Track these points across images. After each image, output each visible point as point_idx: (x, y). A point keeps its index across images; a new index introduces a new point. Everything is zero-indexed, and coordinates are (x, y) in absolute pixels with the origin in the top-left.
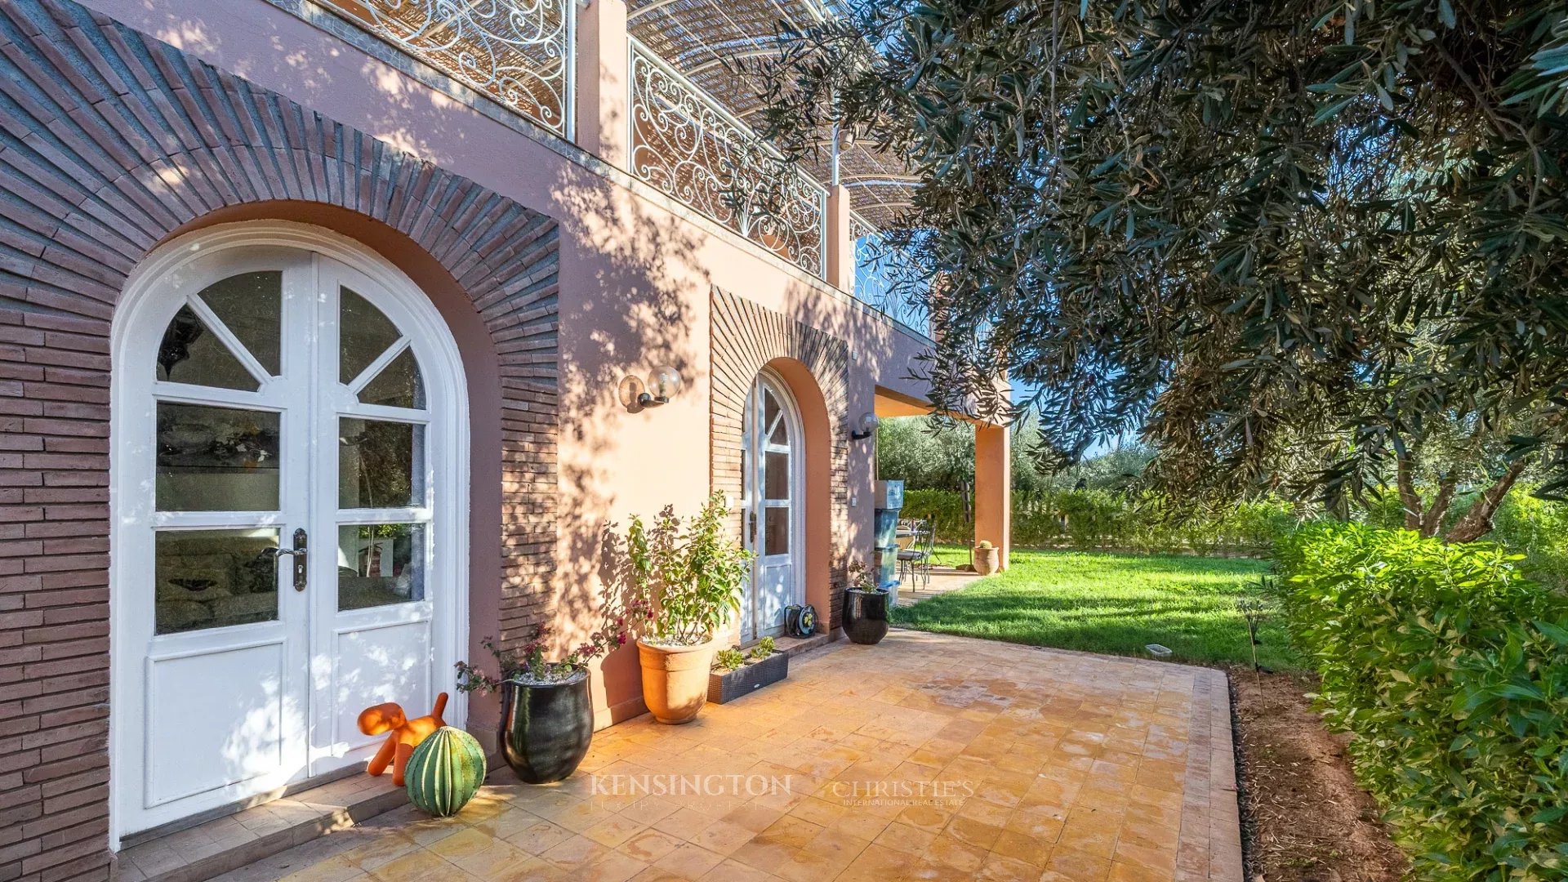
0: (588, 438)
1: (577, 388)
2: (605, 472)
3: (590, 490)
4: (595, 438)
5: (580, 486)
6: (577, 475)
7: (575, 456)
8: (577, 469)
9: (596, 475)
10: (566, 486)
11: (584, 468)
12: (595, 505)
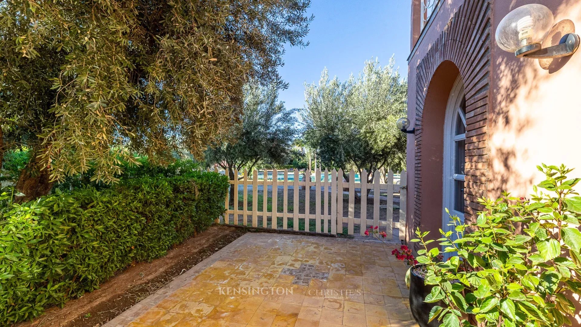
0: (514, 123)
1: (505, 82)
2: (526, 151)
3: (514, 170)
4: (519, 120)
5: (507, 166)
6: (505, 156)
7: (504, 141)
8: (505, 151)
9: (518, 154)
10: (498, 166)
11: (510, 149)
12: (517, 184)
